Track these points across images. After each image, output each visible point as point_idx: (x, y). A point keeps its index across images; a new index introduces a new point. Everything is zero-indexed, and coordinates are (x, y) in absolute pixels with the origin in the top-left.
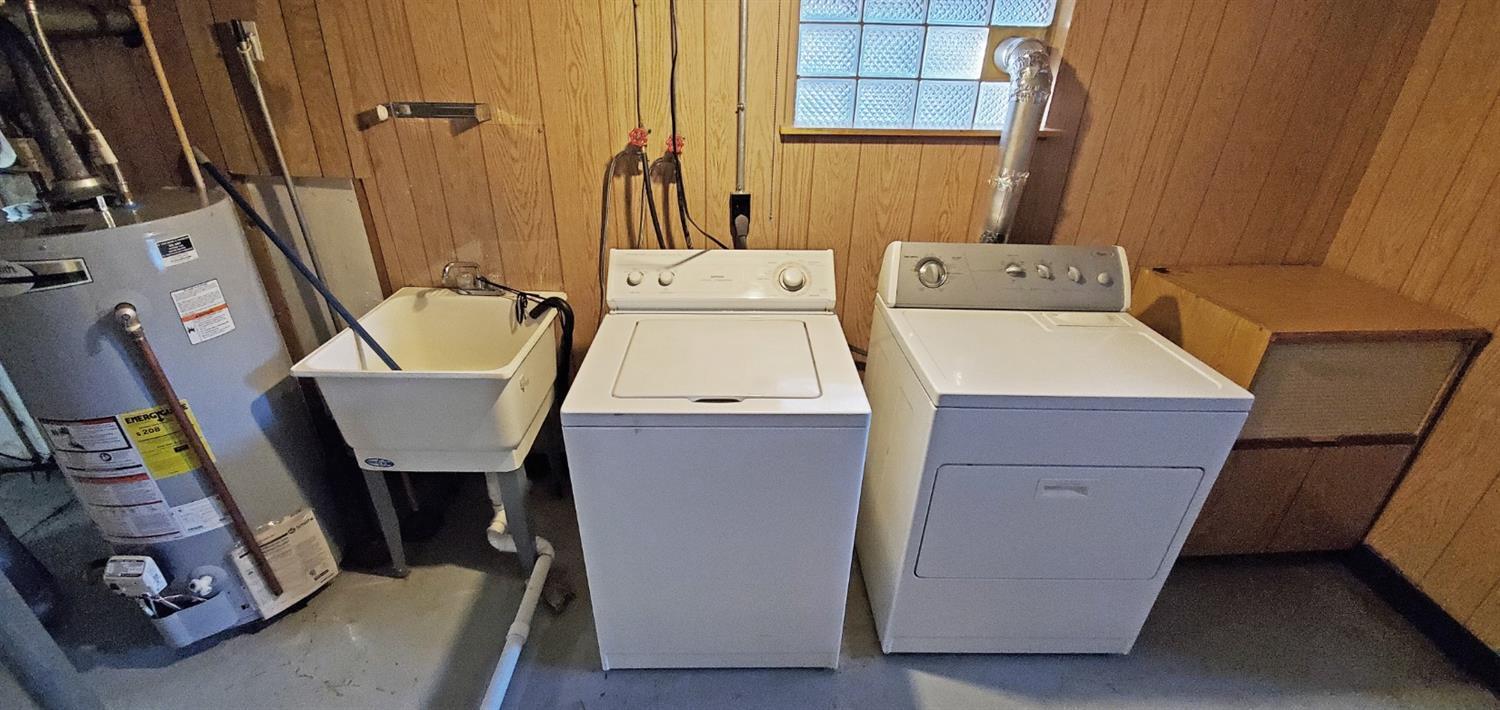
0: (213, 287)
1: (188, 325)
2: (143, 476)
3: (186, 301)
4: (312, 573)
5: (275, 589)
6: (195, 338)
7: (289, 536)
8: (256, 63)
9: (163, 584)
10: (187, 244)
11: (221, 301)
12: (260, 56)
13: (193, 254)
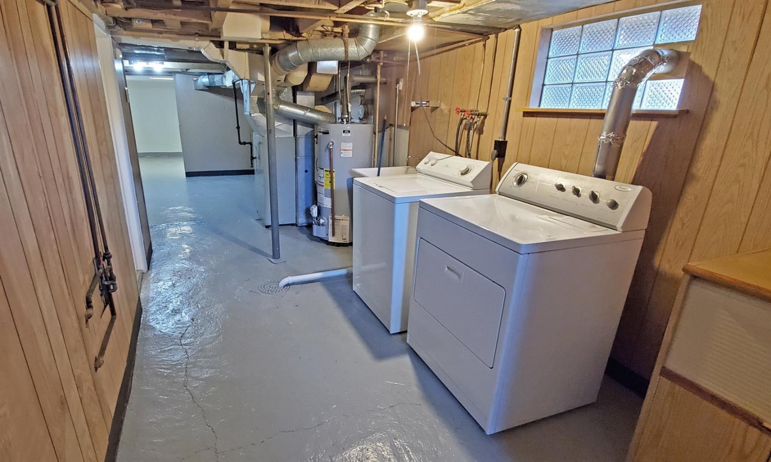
0: (351, 144)
1: (342, 151)
2: (323, 186)
3: (344, 146)
4: (342, 236)
5: (333, 235)
6: (342, 155)
7: (341, 221)
8: (399, 91)
9: (316, 216)
10: (349, 131)
11: (351, 148)
12: (401, 88)
13: (349, 134)
